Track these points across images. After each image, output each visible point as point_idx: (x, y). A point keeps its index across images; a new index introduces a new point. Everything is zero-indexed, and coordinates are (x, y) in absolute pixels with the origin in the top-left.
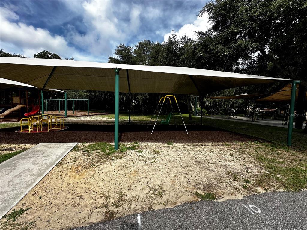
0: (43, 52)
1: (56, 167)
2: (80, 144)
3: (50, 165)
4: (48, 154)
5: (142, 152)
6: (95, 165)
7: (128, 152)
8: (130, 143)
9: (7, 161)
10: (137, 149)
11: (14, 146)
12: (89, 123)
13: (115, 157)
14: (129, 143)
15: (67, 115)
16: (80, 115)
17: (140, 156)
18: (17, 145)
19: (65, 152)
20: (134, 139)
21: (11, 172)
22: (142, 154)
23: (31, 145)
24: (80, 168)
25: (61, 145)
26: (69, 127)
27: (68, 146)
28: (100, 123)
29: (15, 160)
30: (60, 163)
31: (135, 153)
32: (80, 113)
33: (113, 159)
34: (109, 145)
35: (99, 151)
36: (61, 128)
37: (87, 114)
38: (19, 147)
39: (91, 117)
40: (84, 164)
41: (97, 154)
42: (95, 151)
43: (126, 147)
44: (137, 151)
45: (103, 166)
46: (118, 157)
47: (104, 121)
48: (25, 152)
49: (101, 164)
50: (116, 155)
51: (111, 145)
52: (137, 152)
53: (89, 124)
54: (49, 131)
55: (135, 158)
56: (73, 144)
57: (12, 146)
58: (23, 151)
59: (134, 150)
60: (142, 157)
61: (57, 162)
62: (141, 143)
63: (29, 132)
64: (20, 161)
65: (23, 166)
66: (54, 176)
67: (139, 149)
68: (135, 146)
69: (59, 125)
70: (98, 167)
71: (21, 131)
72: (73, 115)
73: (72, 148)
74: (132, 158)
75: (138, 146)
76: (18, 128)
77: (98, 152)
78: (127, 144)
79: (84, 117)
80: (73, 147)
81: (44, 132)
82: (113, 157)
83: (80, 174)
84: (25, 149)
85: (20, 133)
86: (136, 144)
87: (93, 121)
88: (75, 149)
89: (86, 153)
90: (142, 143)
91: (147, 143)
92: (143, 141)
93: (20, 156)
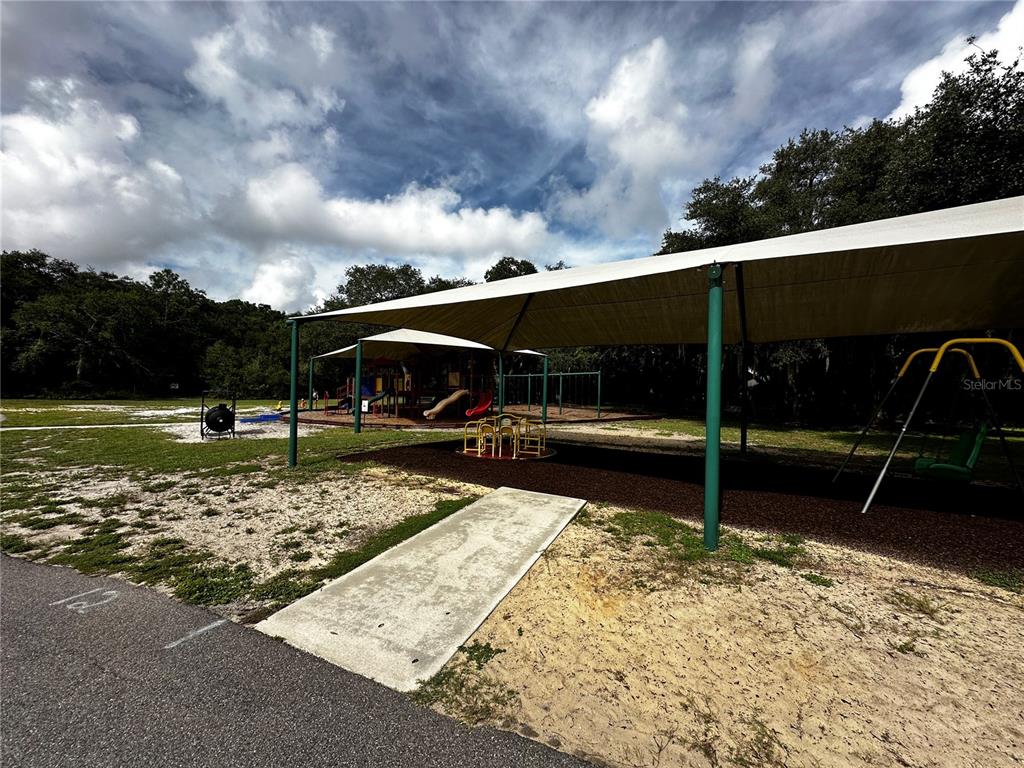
0: (501, 263)
1: (542, 561)
2: (591, 507)
3: (531, 551)
4: (522, 519)
5: (827, 584)
6: (645, 586)
7: (762, 568)
8: (765, 535)
9: (452, 516)
10: (801, 565)
11: (458, 484)
12: (605, 444)
13: (710, 573)
14: (757, 535)
15: (546, 418)
16: (577, 419)
17: (821, 597)
18: (462, 484)
19: (557, 522)
20: (776, 521)
21: (460, 544)
22: (832, 595)
23: (487, 490)
24: (602, 582)
25: (546, 500)
26: (555, 452)
27: (562, 505)
28: (636, 446)
29: (463, 517)
30: (551, 551)
31: (795, 581)
32: (576, 412)
33: (707, 583)
34: (682, 526)
35: (652, 539)
36: (538, 453)
37: (594, 415)
38: (465, 488)
39: (608, 426)
40: (612, 572)
41: (646, 548)
42: (638, 537)
43: (747, 547)
44: (802, 576)
45: (672, 594)
46: (723, 576)
47: (649, 441)
48: (476, 504)
49: (664, 589)
50: (714, 568)
51: (688, 528)
52: (801, 579)
53: (607, 447)
54: (514, 458)
55: (799, 603)
56: (575, 504)
57: (454, 484)
58: (473, 501)
59: (789, 566)
60: (835, 605)
61: (544, 546)
62: (813, 543)
63: (479, 456)
64: (471, 523)
65: (479, 538)
66: (542, 584)
67: (810, 566)
68: (791, 553)
69: (534, 443)
70: (656, 594)
71: (465, 452)
72: (561, 417)
73: (572, 515)
74: (783, 596)
75: (801, 552)
76: (459, 444)
77: (649, 544)
78: (753, 537)
79: (589, 424)
80: (575, 513)
81: (506, 457)
82: (703, 572)
83: (606, 600)
84: (476, 497)
85: (464, 455)
86: (792, 543)
87: (615, 437)
88: (582, 518)
89: (612, 539)
90: (821, 545)
91: (846, 551)
92: (821, 537)
93: (470, 512)
